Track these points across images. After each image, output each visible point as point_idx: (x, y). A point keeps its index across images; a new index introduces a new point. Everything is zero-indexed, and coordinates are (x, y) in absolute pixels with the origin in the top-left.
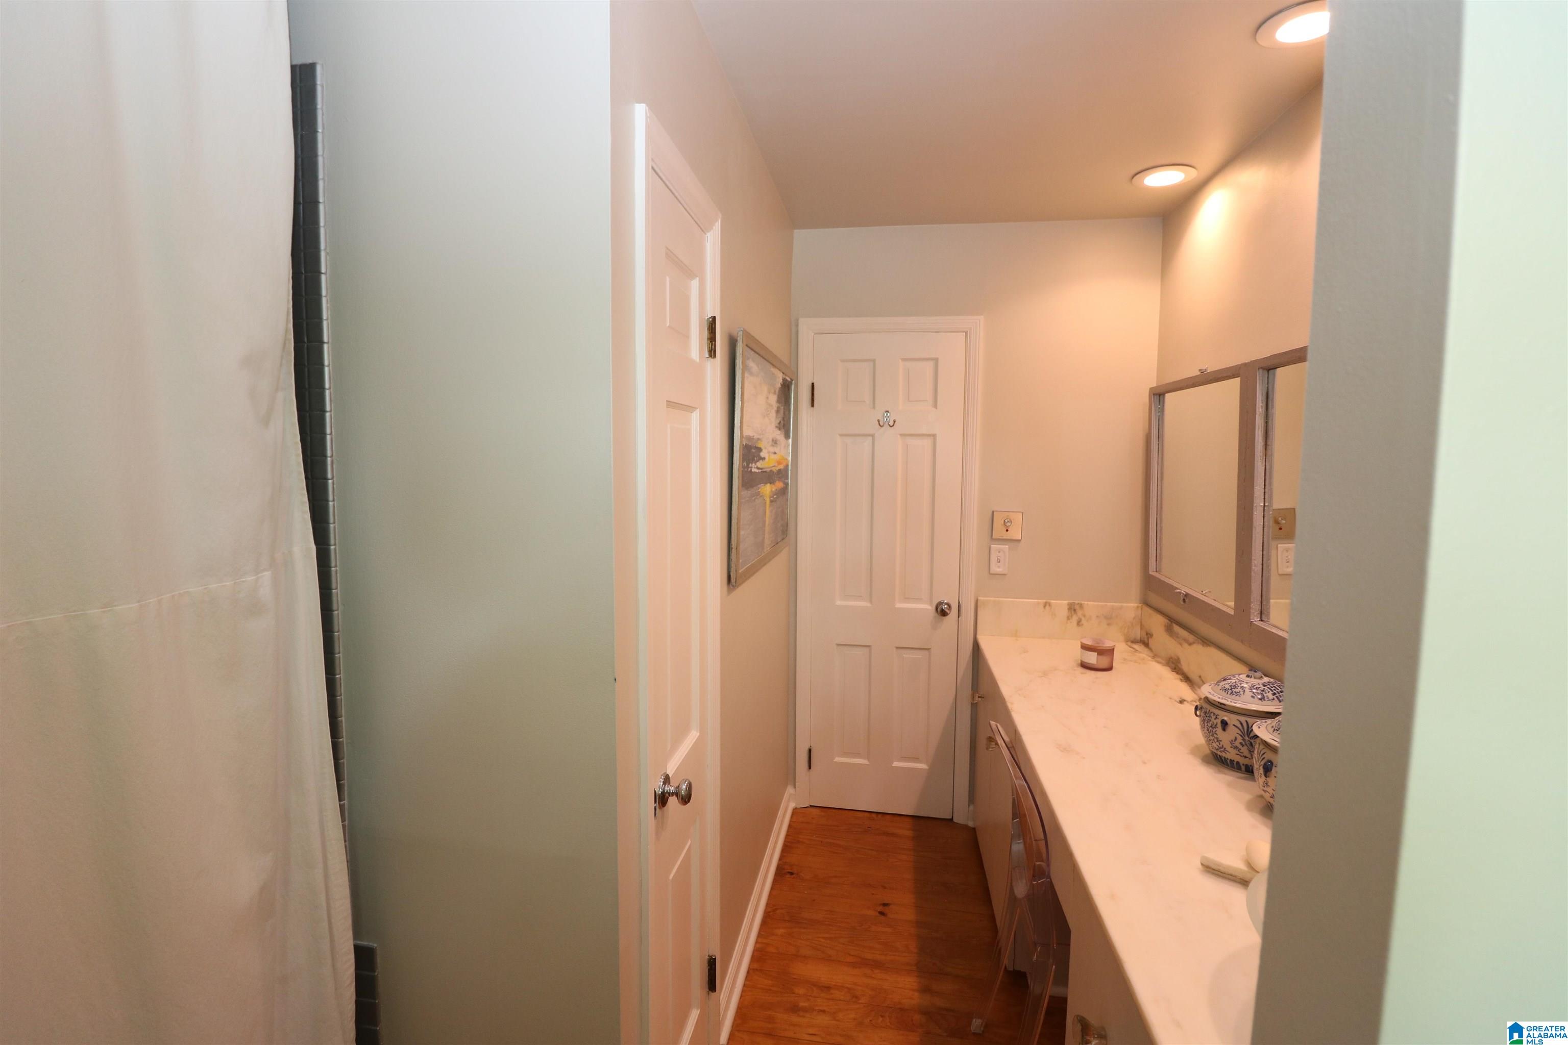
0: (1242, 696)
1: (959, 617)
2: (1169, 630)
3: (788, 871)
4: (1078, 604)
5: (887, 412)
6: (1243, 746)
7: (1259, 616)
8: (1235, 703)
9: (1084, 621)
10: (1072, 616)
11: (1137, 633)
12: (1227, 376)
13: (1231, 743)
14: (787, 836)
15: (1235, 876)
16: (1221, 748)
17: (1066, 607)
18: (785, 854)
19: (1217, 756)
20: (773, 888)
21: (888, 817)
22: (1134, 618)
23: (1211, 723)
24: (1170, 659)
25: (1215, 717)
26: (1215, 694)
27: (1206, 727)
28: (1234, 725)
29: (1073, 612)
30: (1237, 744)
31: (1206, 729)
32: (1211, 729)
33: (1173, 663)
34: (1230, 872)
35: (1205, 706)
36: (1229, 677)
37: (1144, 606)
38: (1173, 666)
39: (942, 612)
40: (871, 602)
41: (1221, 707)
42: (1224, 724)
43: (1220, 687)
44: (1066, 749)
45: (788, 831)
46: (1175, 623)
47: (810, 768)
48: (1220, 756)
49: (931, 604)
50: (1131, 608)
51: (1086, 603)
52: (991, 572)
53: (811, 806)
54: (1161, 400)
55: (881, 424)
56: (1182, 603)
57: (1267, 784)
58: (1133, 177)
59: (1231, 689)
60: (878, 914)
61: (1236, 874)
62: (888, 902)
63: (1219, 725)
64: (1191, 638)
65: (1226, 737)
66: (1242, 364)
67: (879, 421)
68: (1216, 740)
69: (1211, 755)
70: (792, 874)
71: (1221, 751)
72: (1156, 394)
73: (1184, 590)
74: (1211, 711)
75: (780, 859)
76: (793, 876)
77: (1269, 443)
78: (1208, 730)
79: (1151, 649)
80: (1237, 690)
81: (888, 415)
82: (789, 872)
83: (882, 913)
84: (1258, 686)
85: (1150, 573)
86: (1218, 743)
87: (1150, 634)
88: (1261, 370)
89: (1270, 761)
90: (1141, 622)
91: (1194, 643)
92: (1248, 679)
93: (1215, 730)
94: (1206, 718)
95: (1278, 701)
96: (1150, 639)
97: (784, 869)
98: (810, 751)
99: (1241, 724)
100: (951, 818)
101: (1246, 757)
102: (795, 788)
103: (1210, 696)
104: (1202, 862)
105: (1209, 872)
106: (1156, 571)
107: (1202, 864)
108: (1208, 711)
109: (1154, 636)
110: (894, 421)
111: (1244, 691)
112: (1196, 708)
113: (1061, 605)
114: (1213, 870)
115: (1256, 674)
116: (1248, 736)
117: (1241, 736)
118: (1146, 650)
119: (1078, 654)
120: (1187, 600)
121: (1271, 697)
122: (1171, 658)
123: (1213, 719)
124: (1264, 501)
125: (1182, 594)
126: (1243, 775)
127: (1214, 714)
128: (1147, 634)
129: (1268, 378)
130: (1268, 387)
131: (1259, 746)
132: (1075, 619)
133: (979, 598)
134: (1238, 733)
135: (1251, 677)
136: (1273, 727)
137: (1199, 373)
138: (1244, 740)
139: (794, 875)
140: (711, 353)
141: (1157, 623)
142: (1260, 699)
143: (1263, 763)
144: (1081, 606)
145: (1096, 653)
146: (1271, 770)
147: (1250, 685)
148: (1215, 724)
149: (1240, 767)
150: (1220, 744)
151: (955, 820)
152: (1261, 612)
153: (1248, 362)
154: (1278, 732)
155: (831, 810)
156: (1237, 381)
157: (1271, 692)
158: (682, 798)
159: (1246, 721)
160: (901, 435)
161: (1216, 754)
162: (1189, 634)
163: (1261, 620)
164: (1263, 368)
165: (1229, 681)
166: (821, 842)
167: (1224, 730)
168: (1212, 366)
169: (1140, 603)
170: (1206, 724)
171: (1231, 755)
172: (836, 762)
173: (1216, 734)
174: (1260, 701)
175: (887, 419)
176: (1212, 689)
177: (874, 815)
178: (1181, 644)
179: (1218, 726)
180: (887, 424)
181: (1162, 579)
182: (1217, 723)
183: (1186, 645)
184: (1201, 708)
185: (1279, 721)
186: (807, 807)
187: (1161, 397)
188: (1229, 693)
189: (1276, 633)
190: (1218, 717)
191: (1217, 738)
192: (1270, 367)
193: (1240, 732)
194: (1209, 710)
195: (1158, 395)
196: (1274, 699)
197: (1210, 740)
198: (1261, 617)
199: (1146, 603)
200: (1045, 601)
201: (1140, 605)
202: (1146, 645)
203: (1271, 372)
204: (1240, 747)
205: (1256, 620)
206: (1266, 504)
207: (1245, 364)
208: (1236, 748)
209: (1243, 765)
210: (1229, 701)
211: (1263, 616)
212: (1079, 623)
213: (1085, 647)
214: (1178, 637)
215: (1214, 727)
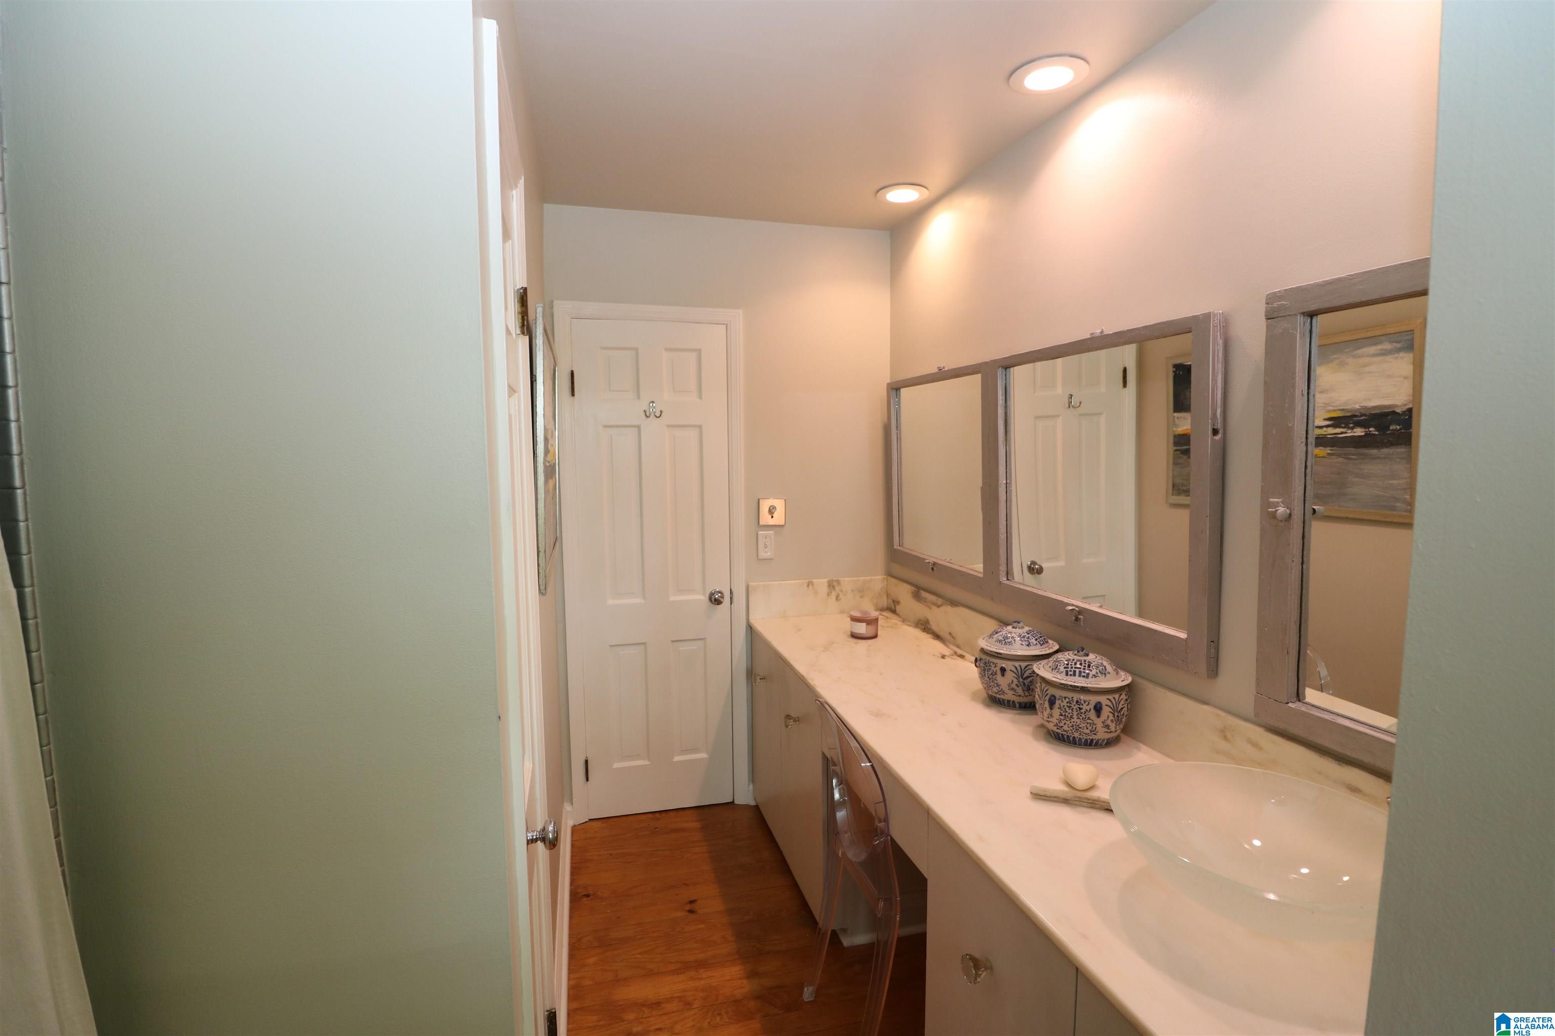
0: (1014, 644)
1: (731, 604)
2: (917, 596)
3: (584, 893)
4: (836, 580)
5: (653, 402)
6: (1018, 687)
7: (1006, 576)
8: (1009, 651)
9: (841, 596)
10: (831, 592)
11: (884, 602)
12: (967, 373)
13: (1008, 686)
14: (572, 857)
15: (1058, 798)
16: (1000, 691)
17: (826, 585)
18: (575, 877)
19: (996, 700)
20: (571, 917)
21: (671, 813)
22: (881, 589)
23: (991, 671)
24: (918, 622)
25: (994, 665)
26: (992, 646)
27: (986, 675)
28: (1011, 670)
29: (832, 589)
30: (1014, 686)
31: (987, 677)
32: (991, 676)
33: (922, 624)
34: (1055, 795)
35: (984, 657)
36: (999, 630)
37: (889, 577)
38: (922, 627)
39: (715, 600)
40: (644, 598)
41: (998, 656)
42: (1003, 670)
43: (994, 640)
44: (878, 714)
45: (572, 852)
46: (921, 590)
47: (587, 779)
48: (998, 698)
49: (704, 594)
50: (878, 581)
51: (842, 579)
52: (760, 558)
53: (590, 820)
54: (898, 394)
55: (648, 415)
56: (931, 571)
57: (1051, 715)
58: (878, 191)
59: (1004, 640)
60: (687, 913)
61: (1059, 795)
62: (693, 899)
63: (999, 672)
64: (940, 601)
65: (1004, 682)
66: (982, 363)
67: (645, 411)
68: (996, 685)
69: (988, 699)
70: (587, 896)
71: (999, 694)
72: (894, 389)
73: (931, 560)
74: (990, 661)
75: (571, 884)
76: (589, 899)
77: (1008, 430)
78: (988, 678)
79: (898, 615)
80: (1009, 640)
81: (654, 404)
82: (584, 895)
83: (691, 911)
84: (1023, 634)
85: (895, 547)
86: (997, 688)
87: (896, 602)
88: (1000, 368)
89: (1053, 696)
90: (887, 591)
91: (942, 605)
92: (1014, 629)
93: (995, 676)
94: (987, 668)
95: (1039, 645)
96: (897, 606)
97: (578, 893)
98: (586, 762)
99: (1016, 668)
100: (732, 800)
101: (1020, 696)
102: (572, 804)
103: (985, 647)
104: (1032, 791)
105: (1037, 798)
106: (900, 546)
107: (1031, 793)
108: (987, 661)
109: (901, 602)
110: (661, 412)
111: (1015, 640)
112: (976, 660)
113: (821, 584)
114: (1040, 796)
115: (1019, 625)
116: (1022, 678)
117: (1017, 678)
118: (893, 616)
119: (848, 625)
120: (935, 569)
121: (1035, 642)
122: (920, 620)
123: (992, 668)
124: (1006, 479)
125: (931, 564)
126: (1018, 711)
127: (993, 663)
128: (894, 601)
129: (1006, 375)
130: (1006, 383)
131: (1041, 685)
132: (834, 595)
133: (750, 584)
134: (1014, 677)
135: (1016, 628)
136: (1050, 667)
137: (937, 370)
138: (1019, 682)
139: (591, 897)
140: (524, 329)
141: (903, 592)
142: (1028, 645)
143: (1047, 698)
144: (838, 582)
145: (865, 624)
146: (1055, 703)
147: (1018, 634)
148: (995, 672)
149: (1015, 704)
150: (999, 688)
151: (736, 802)
152: (1007, 572)
153: (989, 362)
154: (1057, 671)
155: (611, 820)
156: (978, 377)
157: (1034, 639)
158: (550, 842)
159: (1020, 666)
160: (668, 426)
161: (995, 697)
162: (937, 598)
163: (1008, 580)
164: (1002, 367)
165: (1001, 633)
166: (611, 855)
167: (1003, 675)
168: (950, 364)
169: (885, 575)
170: (986, 673)
171: (1009, 696)
172: (614, 768)
173: (996, 680)
174: (1028, 647)
175: (653, 410)
176: (986, 641)
177: (657, 815)
178: (930, 608)
179: (997, 673)
180: (653, 414)
181: (907, 552)
182: (996, 671)
183: (934, 608)
184: (980, 660)
185: (1054, 662)
186: (586, 822)
187: (898, 391)
188: (1003, 643)
189: (1024, 588)
190: (997, 665)
191: (997, 684)
192: (1008, 364)
193: (1015, 676)
194: (989, 661)
195: (895, 389)
196: (1037, 644)
197: (990, 686)
198: (1007, 578)
199: (890, 574)
200: (808, 581)
201: (885, 577)
202: (894, 612)
203: (1008, 370)
204: (1016, 688)
205: (1003, 579)
206: (1008, 482)
207: (986, 363)
208: (1013, 689)
209: (1018, 703)
210: (1004, 650)
211: (1009, 576)
212: (837, 598)
213: (855, 619)
214: (925, 602)
215: (995, 675)
